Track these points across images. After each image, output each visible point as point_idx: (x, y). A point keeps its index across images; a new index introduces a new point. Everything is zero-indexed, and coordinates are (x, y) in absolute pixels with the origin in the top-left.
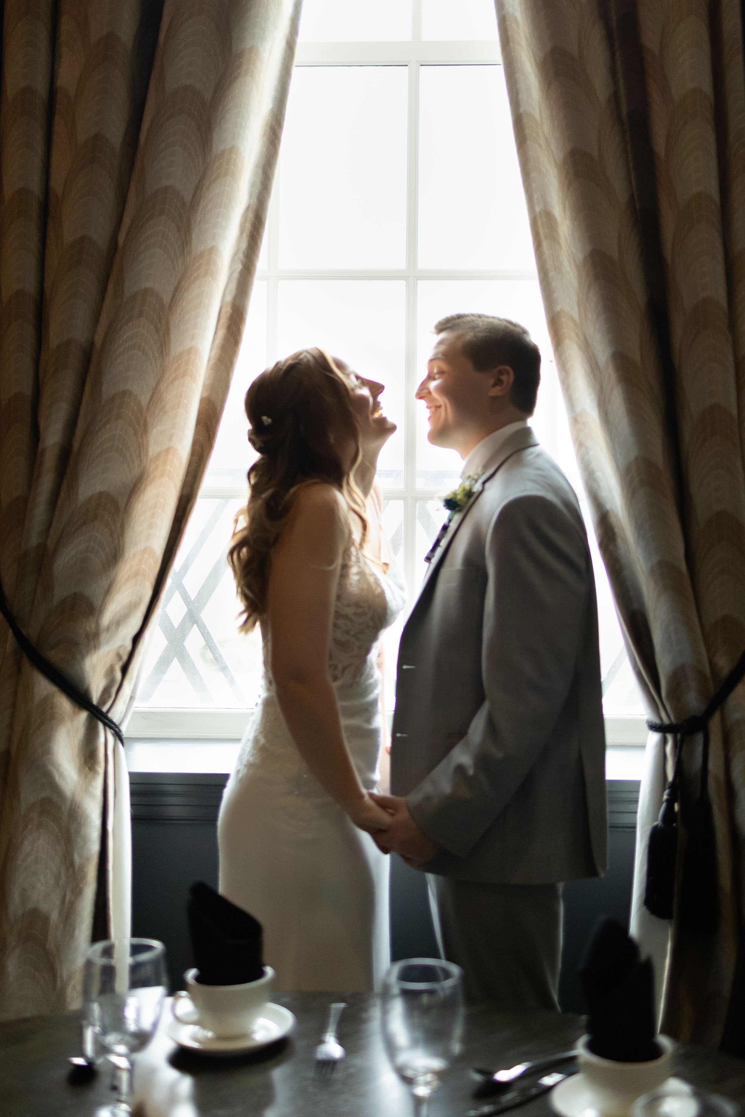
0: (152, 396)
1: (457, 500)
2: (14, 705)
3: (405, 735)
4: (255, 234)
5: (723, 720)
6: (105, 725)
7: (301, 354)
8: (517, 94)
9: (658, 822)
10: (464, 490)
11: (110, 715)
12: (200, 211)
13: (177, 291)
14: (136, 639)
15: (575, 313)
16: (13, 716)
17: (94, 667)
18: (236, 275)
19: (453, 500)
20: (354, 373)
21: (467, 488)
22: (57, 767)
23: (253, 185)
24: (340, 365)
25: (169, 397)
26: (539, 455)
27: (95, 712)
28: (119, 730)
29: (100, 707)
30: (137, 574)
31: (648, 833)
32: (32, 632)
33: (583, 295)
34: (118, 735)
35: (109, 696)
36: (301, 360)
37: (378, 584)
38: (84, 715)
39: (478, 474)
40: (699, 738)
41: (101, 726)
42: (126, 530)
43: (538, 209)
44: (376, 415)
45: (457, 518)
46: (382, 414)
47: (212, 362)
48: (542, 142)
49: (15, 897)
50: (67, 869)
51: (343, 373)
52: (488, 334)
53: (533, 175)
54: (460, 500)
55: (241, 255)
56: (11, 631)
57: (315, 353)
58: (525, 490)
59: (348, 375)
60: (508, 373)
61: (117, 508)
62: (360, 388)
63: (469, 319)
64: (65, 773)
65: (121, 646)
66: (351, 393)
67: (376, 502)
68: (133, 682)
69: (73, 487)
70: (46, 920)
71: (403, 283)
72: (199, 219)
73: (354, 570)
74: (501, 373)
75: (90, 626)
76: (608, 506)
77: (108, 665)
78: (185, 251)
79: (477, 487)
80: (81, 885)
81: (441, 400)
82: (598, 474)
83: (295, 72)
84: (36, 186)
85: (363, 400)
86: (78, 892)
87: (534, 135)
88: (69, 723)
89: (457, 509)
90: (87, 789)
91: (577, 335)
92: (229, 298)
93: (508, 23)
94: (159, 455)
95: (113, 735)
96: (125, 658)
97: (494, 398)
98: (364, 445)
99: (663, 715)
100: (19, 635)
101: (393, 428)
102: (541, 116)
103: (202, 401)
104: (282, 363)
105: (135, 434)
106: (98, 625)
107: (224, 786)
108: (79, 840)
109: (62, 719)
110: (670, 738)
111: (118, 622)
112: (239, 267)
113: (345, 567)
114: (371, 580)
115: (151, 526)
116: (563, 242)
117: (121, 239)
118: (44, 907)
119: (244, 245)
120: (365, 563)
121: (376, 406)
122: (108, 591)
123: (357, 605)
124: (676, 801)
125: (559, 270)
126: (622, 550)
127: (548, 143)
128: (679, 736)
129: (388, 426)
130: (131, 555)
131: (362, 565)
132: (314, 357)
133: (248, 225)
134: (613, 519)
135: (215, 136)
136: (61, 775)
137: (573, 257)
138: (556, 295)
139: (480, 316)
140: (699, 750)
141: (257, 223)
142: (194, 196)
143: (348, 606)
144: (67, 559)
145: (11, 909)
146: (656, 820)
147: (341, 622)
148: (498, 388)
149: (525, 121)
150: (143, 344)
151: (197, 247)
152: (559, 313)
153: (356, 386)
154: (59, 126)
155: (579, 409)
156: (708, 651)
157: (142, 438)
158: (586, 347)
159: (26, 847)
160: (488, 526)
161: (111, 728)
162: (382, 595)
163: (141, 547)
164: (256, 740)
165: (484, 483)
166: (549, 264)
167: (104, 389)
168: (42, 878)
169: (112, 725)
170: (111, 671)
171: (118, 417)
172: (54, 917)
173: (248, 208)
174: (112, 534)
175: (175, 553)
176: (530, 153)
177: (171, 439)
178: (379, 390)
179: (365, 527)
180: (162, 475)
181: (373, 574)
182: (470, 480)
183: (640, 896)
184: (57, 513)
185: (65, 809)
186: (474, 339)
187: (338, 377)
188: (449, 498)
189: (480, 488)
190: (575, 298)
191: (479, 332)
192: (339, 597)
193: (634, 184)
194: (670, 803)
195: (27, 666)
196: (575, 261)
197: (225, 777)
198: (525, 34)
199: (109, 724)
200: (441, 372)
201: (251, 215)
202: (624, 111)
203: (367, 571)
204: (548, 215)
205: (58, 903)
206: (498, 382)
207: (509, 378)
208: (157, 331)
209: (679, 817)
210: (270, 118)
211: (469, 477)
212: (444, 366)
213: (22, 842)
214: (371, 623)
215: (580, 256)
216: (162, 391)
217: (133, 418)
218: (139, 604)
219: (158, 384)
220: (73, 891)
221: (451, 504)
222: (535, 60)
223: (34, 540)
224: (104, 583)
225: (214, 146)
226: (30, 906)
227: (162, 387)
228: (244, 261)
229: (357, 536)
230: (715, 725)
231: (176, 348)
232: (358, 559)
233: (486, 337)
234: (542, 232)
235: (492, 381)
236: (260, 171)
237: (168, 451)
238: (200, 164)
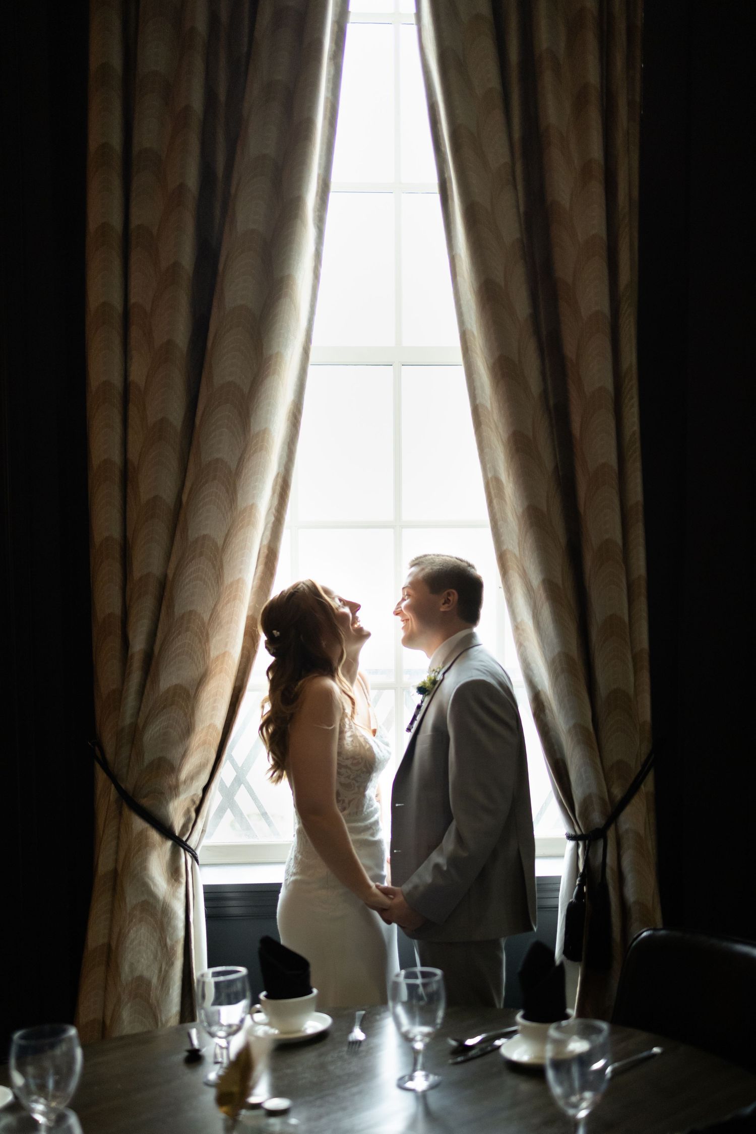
0: (211, 615)
1: (426, 687)
2: (118, 838)
3: (400, 851)
4: (283, 494)
5: (617, 830)
6: (185, 850)
7: (298, 585)
8: (474, 389)
9: (573, 899)
10: (430, 680)
11: (188, 843)
12: (242, 477)
13: (227, 536)
14: (206, 789)
15: (516, 551)
16: (118, 845)
17: (175, 809)
18: (270, 525)
19: (424, 687)
20: (337, 596)
21: (433, 678)
22: (152, 879)
23: (281, 458)
24: (327, 592)
25: (224, 615)
26: (481, 652)
27: (177, 841)
28: (195, 853)
29: (181, 837)
30: (204, 743)
31: (566, 908)
32: (128, 785)
33: (522, 538)
34: (195, 858)
35: (187, 830)
36: (298, 589)
37: (367, 742)
38: (169, 843)
39: (439, 668)
40: (601, 843)
41: (182, 851)
42: (195, 712)
43: (490, 475)
44: (356, 626)
45: (427, 699)
46: (360, 625)
47: (255, 589)
48: (493, 426)
49: (126, 969)
50: (162, 949)
51: (329, 597)
52: (441, 567)
53: (487, 450)
54: (428, 687)
55: (273, 510)
56: (113, 785)
57: (309, 583)
58: (472, 677)
59: (333, 599)
60: (453, 593)
61: (188, 696)
62: (343, 608)
63: (430, 557)
64: (158, 883)
65: (195, 795)
66: (336, 611)
67: (364, 687)
68: (204, 820)
69: (156, 681)
70: (149, 983)
71: (391, 531)
72: (242, 483)
73: (348, 734)
74: (449, 594)
75: (172, 781)
76: (540, 688)
77: (186, 808)
78: (233, 507)
79: (439, 677)
80: (173, 959)
81: (409, 615)
82: (533, 665)
83: (311, 370)
84: (117, 458)
85: (345, 616)
86: (170, 964)
87: (487, 421)
88: (159, 849)
89: (427, 693)
90: (174, 895)
91: (518, 566)
92: (265, 542)
93: (467, 336)
94: (218, 657)
95: (191, 857)
96: (198, 802)
97: (444, 612)
98: (347, 648)
99: (577, 828)
100: (118, 788)
101: (368, 635)
102: (492, 407)
103: (248, 617)
104: (286, 592)
105: (200, 642)
106: (177, 779)
107: (279, 892)
108: (170, 929)
109: (154, 846)
110: (581, 843)
111: (192, 778)
112: (272, 519)
113: (342, 732)
114: (362, 740)
115: (214, 709)
116: (507, 499)
117: (185, 498)
118: (146, 974)
119: (276, 502)
120: (356, 729)
121: (355, 619)
122: (184, 756)
123: (353, 758)
124: (585, 885)
125: (505, 520)
126: (549, 717)
127: (497, 427)
128: (587, 842)
129: (365, 633)
130: (200, 730)
131: (354, 730)
132: (308, 586)
133: (278, 488)
134: (543, 697)
135: (252, 420)
136: (155, 885)
137: (515, 510)
138: (503, 538)
139: (438, 555)
140: (600, 851)
141: (285, 487)
142: (238, 466)
143: (347, 759)
144: (153, 733)
145: (123, 976)
146: (572, 898)
147: (343, 771)
148: (447, 605)
149: (480, 410)
150: (204, 576)
151: (241, 504)
152: (505, 551)
153: (340, 606)
154: (133, 411)
155: (519, 620)
156: (607, 785)
157: (205, 646)
158: (524, 576)
159: (132, 934)
160: (448, 703)
161: (189, 851)
162: (370, 749)
163: (207, 723)
164: (296, 857)
165: (444, 674)
166: (498, 516)
167: (176, 610)
168: (144, 955)
169: (190, 850)
170: (188, 811)
171: (187, 630)
172: (155, 981)
173: (278, 474)
174: (185, 714)
175: (232, 729)
176: (484, 434)
177: (226, 645)
178: (357, 608)
179: (353, 703)
180: (221, 672)
181: (362, 736)
182: (434, 672)
183: (560, 949)
184: (144, 700)
185: (159, 908)
186: (431, 571)
187: (326, 600)
188: (420, 686)
189: (442, 678)
190: (516, 541)
191: (435, 566)
192: (339, 754)
193: (558, 457)
194: (581, 886)
195: (126, 811)
196: (516, 513)
197: (279, 885)
198: (480, 345)
199: (188, 849)
200: (409, 595)
201: (280, 480)
202: (551, 403)
203: (358, 734)
204: (497, 480)
205: (156, 972)
206: (447, 601)
207: (454, 597)
208: (214, 567)
209: (587, 896)
210: (292, 406)
211: (434, 670)
212: (411, 592)
213: (129, 931)
214: (364, 769)
215: (520, 510)
216: (219, 610)
217: (198, 631)
218: (207, 764)
219: (215, 605)
220: (167, 964)
221: (422, 690)
222: (487, 364)
223: (128, 720)
224: (181, 750)
225: (252, 428)
226: (137, 974)
227: (219, 608)
228: (276, 515)
229: (348, 711)
230: (611, 833)
231: (228, 580)
232: (351, 727)
233: (439, 569)
234: (493, 492)
235: (443, 601)
236: (286, 447)
237: (224, 654)
238: (242, 442)
